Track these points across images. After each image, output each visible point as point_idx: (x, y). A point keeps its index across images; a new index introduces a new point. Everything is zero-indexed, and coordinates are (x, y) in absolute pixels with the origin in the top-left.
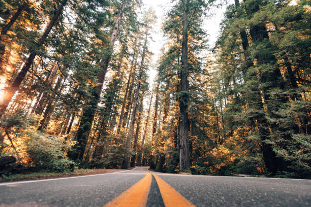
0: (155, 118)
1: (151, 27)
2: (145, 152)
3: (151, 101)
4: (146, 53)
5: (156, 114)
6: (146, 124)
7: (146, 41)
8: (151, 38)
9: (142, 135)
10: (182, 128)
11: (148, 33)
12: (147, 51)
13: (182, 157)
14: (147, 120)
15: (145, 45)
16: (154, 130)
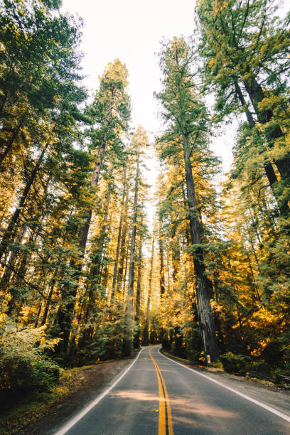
0: (161, 271)
1: (143, 153)
2: (153, 323)
3: (153, 247)
4: (139, 186)
5: (162, 265)
6: (150, 280)
7: (138, 171)
8: (144, 166)
9: (146, 296)
10: (201, 297)
11: (140, 160)
12: (141, 184)
13: (206, 342)
14: (151, 275)
15: (138, 176)
16: (163, 290)
